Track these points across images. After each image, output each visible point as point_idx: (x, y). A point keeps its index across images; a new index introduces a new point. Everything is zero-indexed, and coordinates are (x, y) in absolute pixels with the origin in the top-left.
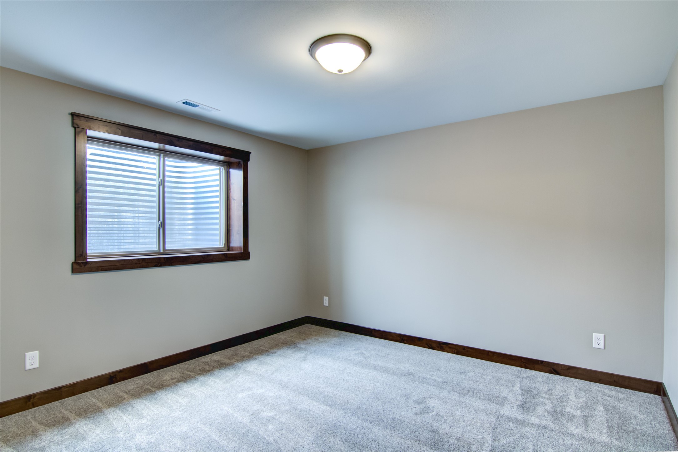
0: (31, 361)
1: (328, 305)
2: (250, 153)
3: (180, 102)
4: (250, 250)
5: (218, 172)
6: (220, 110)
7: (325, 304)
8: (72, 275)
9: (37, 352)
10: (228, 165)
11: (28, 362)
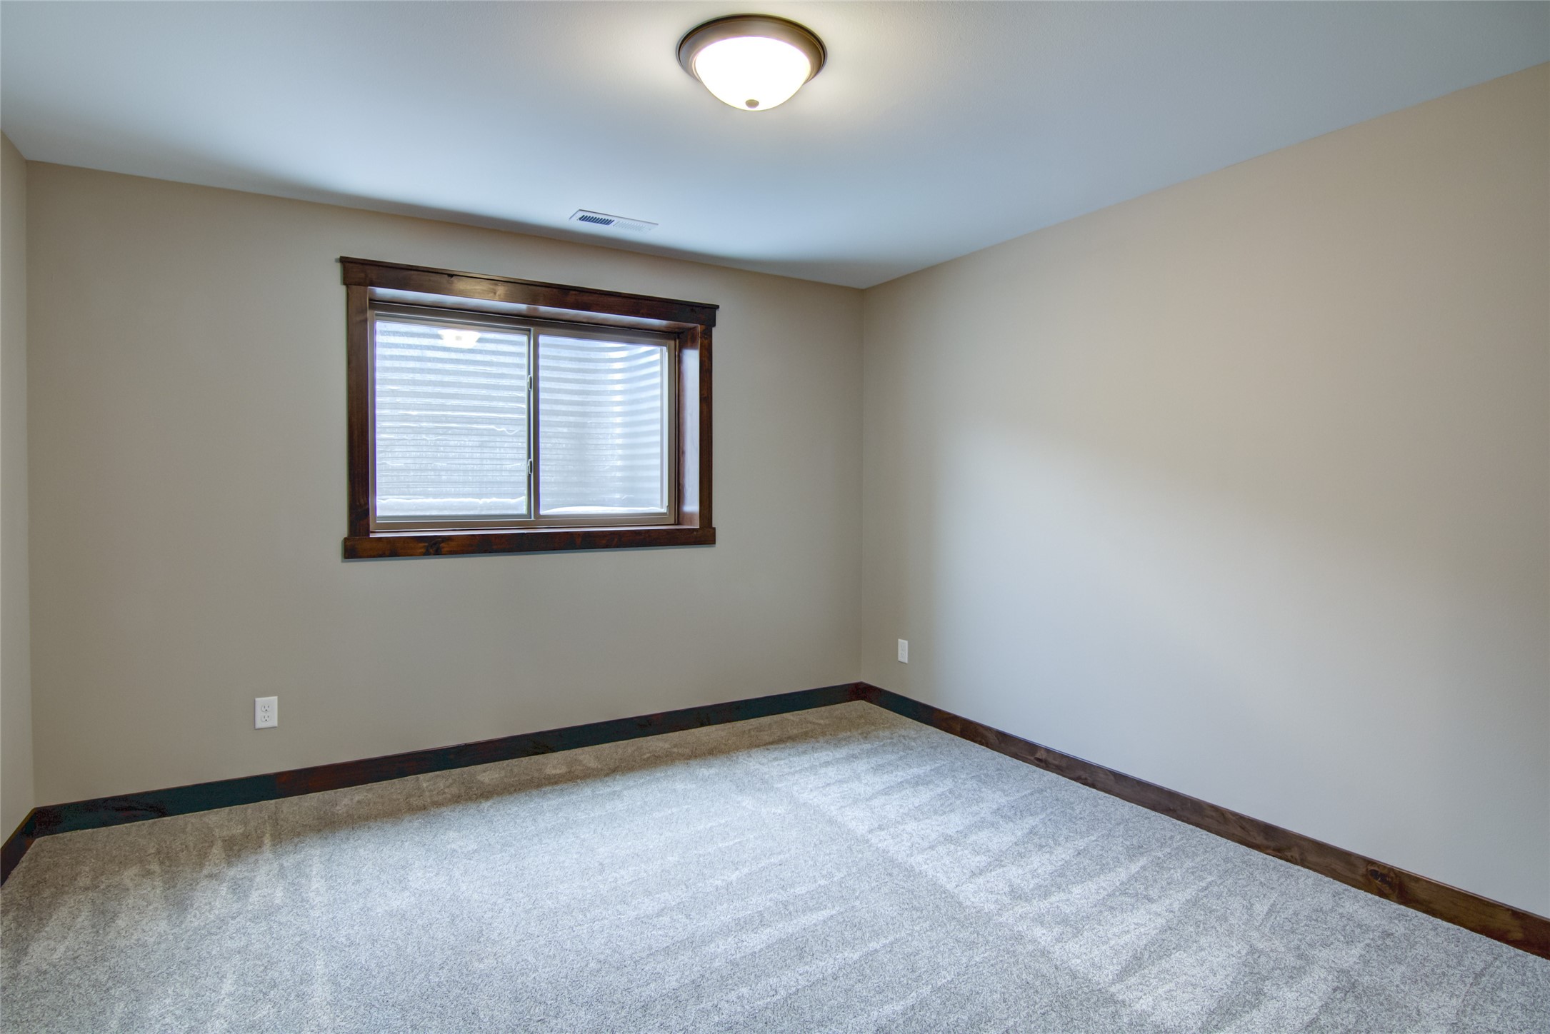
0: (264, 714)
1: (906, 661)
2: (717, 307)
3: (574, 218)
4: (716, 522)
5: (657, 357)
6: (657, 224)
7: (900, 659)
8: (342, 562)
9: (274, 699)
10: (677, 339)
11: (259, 714)
